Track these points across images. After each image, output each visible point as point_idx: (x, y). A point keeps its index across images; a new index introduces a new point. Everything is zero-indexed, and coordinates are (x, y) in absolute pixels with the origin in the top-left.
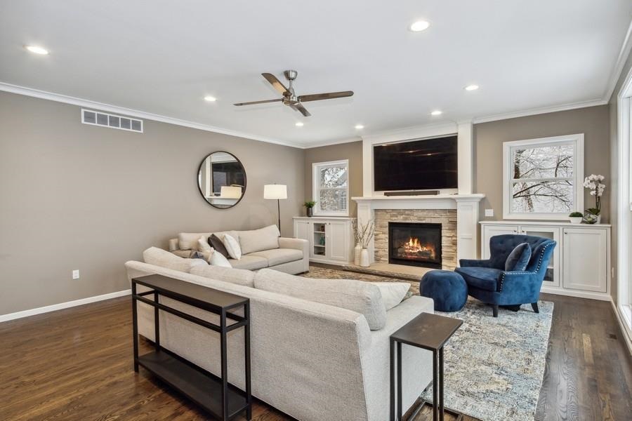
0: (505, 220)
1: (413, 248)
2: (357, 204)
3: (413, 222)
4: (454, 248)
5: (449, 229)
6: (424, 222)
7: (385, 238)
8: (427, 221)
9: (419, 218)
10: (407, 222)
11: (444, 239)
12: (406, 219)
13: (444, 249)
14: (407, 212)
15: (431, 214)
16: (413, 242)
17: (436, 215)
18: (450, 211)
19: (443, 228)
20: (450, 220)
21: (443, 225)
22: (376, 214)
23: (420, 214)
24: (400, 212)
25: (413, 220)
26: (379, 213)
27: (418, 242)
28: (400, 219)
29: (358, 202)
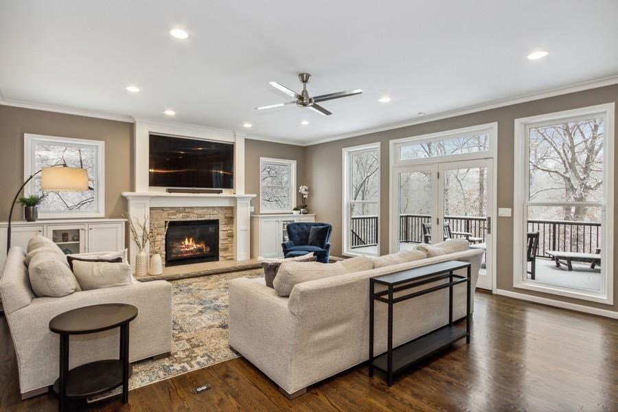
0: (262, 214)
1: (188, 247)
2: (128, 200)
3: (193, 219)
4: (230, 239)
5: (225, 224)
6: (203, 219)
7: (162, 239)
8: (207, 218)
9: (200, 216)
10: (187, 219)
14: (187, 210)
15: (210, 211)
16: (189, 241)
17: (215, 212)
18: (227, 208)
19: (220, 223)
20: (227, 216)
21: (220, 221)
22: (151, 214)
23: (200, 212)
24: (178, 210)
25: (193, 218)
26: (155, 212)
27: (192, 241)
28: (179, 217)
29: (129, 198)
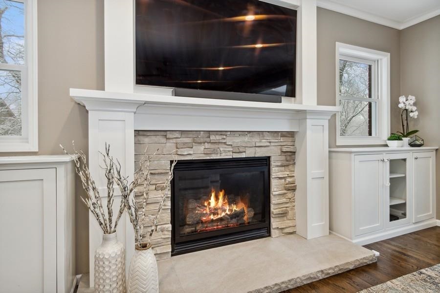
1: (215, 212)
2: (87, 112)
4: (290, 195)
5: (282, 166)
6: (243, 155)
7: (162, 198)
8: (249, 153)
10: (214, 156)
11: (274, 183)
12: (215, 152)
13: (274, 200)
14: (213, 138)
15: (256, 140)
16: (217, 198)
17: (264, 142)
18: (284, 134)
19: (272, 164)
20: (285, 149)
21: (272, 159)
22: (137, 143)
23: (237, 141)
24: (196, 136)
25: (225, 154)
26: (146, 140)
27: (224, 197)
28: (197, 153)
